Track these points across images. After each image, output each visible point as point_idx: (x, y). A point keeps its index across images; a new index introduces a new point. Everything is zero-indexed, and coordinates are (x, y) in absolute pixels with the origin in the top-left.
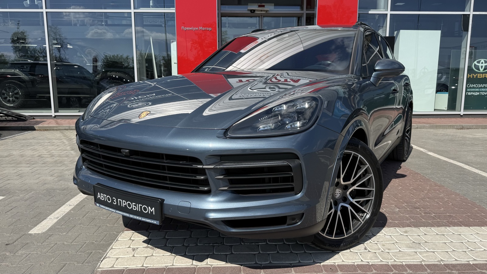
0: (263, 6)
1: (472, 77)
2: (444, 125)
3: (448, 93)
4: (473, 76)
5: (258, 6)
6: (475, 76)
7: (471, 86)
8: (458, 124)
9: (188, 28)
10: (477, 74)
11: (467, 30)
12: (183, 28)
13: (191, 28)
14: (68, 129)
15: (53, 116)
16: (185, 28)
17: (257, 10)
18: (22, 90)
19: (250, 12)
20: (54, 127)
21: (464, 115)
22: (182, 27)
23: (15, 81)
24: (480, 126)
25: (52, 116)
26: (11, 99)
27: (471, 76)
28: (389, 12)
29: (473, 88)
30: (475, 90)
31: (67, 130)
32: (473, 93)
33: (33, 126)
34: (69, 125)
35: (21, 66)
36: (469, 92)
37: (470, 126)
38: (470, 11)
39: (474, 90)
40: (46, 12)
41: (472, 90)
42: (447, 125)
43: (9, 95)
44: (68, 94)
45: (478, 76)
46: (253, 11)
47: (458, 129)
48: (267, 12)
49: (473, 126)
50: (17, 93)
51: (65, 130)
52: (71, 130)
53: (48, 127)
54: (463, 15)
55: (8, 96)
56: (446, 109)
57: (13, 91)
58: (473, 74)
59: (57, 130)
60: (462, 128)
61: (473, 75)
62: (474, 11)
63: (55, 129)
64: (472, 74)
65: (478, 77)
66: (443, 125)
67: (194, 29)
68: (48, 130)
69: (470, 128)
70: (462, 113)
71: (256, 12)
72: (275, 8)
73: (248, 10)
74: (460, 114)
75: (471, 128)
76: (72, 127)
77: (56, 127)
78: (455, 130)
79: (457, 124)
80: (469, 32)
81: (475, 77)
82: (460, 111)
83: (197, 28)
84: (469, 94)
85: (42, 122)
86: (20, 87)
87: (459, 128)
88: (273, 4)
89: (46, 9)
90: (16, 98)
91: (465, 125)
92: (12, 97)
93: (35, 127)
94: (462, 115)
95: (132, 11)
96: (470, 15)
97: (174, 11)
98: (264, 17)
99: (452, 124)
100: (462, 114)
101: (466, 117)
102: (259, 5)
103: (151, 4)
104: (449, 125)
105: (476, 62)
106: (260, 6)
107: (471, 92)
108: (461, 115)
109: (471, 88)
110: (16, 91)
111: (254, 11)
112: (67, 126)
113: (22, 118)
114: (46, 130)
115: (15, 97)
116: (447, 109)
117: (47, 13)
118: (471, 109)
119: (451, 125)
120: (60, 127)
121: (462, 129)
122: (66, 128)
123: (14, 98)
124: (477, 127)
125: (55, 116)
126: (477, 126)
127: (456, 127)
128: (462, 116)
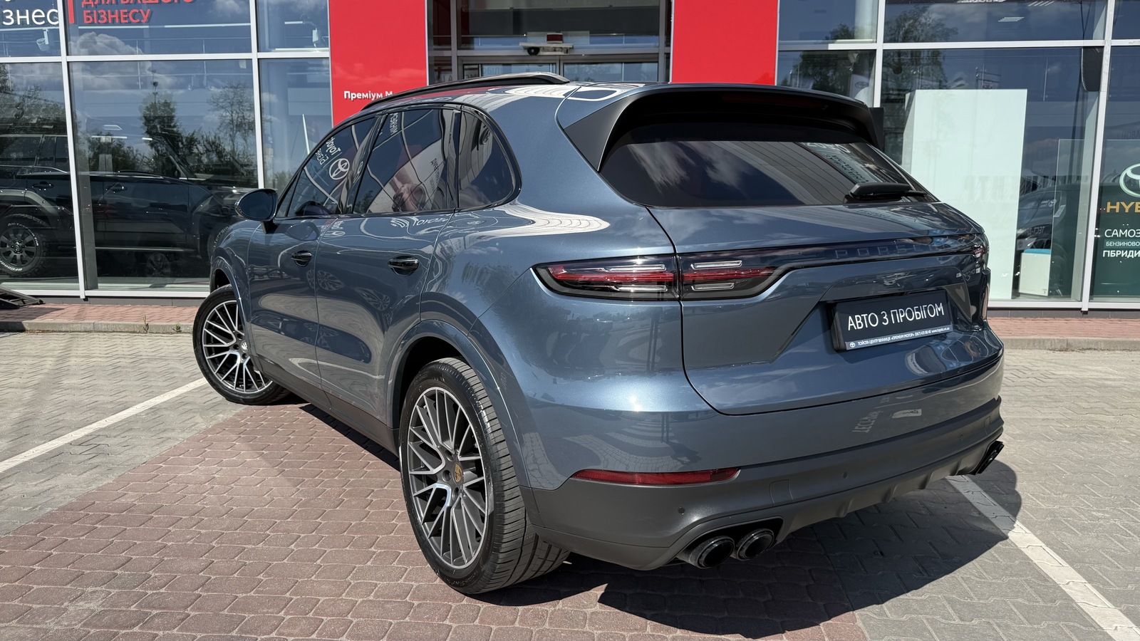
0: (559, 38)
1: (1117, 211)
2: (1016, 340)
3: (1050, 251)
4: (1122, 208)
5: (546, 38)
6: (1127, 208)
7: (1115, 233)
8: (1055, 338)
9: (359, 96)
10: (1132, 203)
11: (1096, 87)
12: (347, 94)
13: (367, 94)
14: (92, 329)
15: (83, 297)
16: (352, 94)
17: (544, 49)
18: (42, 236)
19: (526, 53)
20: (61, 324)
21: (1090, 310)
22: (346, 92)
23: (27, 216)
24: (1119, 342)
25: (79, 297)
26: (18, 256)
27: (1117, 208)
28: (880, 46)
29: (1123, 238)
30: (1127, 244)
31: (88, 332)
32: (1123, 254)
33: (21, 323)
34: (93, 321)
35: (42, 183)
36: (1110, 249)
37: (1089, 343)
38: (1104, 39)
39: (1124, 244)
40: (68, 63)
41: (1120, 244)
42: (1025, 340)
43: (14, 247)
44: (140, 245)
45: (1137, 207)
46: (533, 51)
47: (1054, 350)
48: (567, 52)
49: (1097, 342)
50: (31, 243)
51: (86, 332)
52: (97, 332)
53: (49, 324)
54: (1084, 47)
55: (11, 250)
56: (1047, 294)
57: (23, 238)
58: (1123, 203)
59: (67, 332)
60: (1067, 348)
61: (1121, 205)
62: (1114, 37)
63: (64, 329)
64: (1120, 201)
65: (1137, 211)
66: (1012, 340)
67: (374, 97)
68: (48, 331)
69: (1090, 349)
70: (1085, 305)
71: (541, 53)
72: (591, 43)
73: (525, 48)
74: (1080, 309)
75: (1093, 347)
76: (99, 326)
77: (67, 324)
78: (1045, 352)
79: (1052, 337)
80: (1101, 93)
81: (1127, 211)
82: (1081, 301)
83: (381, 95)
84: (1112, 254)
85: (47, 311)
86: (37, 229)
87: (1059, 347)
88: (588, 32)
89: (67, 54)
90: (29, 253)
91: (1074, 340)
92: (21, 251)
93: (24, 324)
94: (1087, 310)
95: (254, 55)
96: (1103, 47)
97: (327, 54)
98: (564, 64)
99: (1039, 337)
100: (1085, 309)
101: (1097, 317)
102: (548, 36)
103: (315, 38)
104: (1030, 340)
105: (1128, 172)
106: (550, 38)
107: (1115, 249)
108: (1083, 310)
109: (1115, 238)
110: (28, 239)
111: (537, 50)
112: (90, 324)
113: (10, 301)
114: (43, 331)
115: (26, 252)
116: (1050, 294)
117: (70, 64)
118: (1118, 294)
119: (1034, 340)
120: (75, 326)
121: (1066, 350)
122: (88, 328)
123: (24, 254)
124: (1111, 347)
125: (87, 298)
126: (1110, 342)
127: (1048, 345)
128: (1085, 313)
